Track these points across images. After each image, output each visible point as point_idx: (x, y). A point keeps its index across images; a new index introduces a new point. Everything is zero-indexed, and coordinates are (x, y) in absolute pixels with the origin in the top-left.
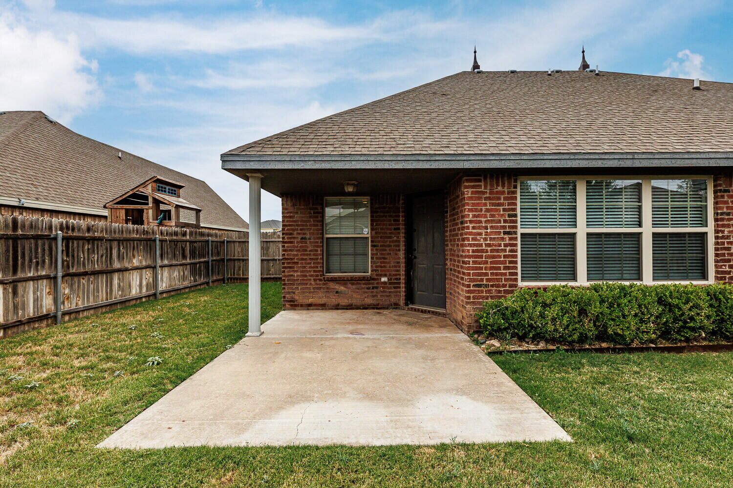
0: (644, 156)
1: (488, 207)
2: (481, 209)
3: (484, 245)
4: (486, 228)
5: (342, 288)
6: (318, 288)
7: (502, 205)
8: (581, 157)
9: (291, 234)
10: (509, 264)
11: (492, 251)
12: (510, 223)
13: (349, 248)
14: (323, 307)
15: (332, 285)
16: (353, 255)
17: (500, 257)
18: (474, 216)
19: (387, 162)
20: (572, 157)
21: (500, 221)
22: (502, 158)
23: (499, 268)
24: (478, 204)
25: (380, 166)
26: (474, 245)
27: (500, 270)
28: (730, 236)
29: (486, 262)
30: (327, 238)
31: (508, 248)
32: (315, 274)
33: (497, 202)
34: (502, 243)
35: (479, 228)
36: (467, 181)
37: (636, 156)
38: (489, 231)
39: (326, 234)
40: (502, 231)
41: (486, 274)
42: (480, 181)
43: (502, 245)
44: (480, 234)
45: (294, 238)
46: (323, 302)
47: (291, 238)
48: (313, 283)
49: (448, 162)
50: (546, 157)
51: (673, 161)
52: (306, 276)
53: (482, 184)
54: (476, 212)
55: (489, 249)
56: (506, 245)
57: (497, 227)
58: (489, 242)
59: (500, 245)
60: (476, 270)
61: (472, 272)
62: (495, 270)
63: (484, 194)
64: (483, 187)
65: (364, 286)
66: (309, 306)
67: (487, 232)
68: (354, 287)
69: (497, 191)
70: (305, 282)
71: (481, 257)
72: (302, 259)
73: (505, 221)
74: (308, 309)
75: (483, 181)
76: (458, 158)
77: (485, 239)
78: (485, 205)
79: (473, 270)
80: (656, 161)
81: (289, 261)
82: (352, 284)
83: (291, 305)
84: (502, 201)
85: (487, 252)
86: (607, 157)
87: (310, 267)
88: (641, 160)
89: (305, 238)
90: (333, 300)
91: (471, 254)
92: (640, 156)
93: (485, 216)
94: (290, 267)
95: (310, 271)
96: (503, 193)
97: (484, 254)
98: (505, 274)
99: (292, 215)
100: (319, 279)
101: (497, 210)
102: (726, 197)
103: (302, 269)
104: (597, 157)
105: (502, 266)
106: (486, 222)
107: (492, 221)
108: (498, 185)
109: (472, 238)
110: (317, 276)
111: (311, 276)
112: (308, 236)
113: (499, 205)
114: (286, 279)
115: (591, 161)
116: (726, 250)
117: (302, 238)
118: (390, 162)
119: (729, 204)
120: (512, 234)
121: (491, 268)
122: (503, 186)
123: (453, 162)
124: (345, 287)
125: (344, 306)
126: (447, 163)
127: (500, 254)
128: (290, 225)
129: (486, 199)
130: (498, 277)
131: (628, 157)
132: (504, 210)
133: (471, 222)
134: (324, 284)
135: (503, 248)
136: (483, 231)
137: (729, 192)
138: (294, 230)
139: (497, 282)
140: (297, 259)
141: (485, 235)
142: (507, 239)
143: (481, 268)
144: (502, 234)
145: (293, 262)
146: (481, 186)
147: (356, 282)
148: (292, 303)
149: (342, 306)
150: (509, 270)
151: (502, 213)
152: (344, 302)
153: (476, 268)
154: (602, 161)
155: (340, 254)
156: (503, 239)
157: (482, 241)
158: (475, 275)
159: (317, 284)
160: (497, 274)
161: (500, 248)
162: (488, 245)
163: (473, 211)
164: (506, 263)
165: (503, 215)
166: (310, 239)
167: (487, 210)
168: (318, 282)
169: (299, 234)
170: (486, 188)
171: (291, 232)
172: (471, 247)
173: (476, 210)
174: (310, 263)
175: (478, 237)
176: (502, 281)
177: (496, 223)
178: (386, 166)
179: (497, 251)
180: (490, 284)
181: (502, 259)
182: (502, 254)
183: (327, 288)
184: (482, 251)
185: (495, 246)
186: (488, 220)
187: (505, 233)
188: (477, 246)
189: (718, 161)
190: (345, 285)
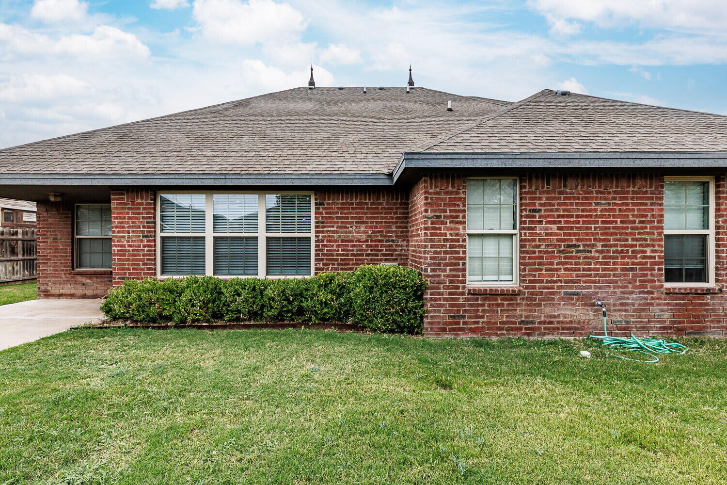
0: (234, 177)
1: (130, 215)
2: (125, 218)
3: (127, 246)
4: (129, 232)
5: (88, 281)
6: (67, 281)
7: (142, 213)
8: (184, 177)
9: (44, 235)
10: (147, 261)
11: (133, 250)
12: (148, 228)
13: (98, 247)
14: (72, 296)
15: (79, 278)
16: (101, 253)
17: (139, 255)
18: (119, 223)
19: (30, 179)
20: (177, 177)
21: (139, 227)
22: (121, 177)
23: (139, 265)
24: (122, 213)
25: (24, 182)
26: (119, 246)
27: (140, 266)
28: (324, 240)
29: (129, 260)
30: (77, 239)
31: (146, 249)
32: (65, 269)
33: (137, 211)
34: (142, 244)
35: (123, 232)
36: (114, 194)
37: (227, 177)
38: (130, 234)
39: (77, 235)
40: (141, 234)
41: (129, 269)
42: (123, 194)
43: (142, 246)
44: (124, 237)
45: (47, 238)
46: (72, 293)
47: (45, 238)
48: (63, 276)
49: (80, 180)
50: (156, 177)
51: (258, 181)
52: (57, 270)
53: (125, 197)
54: (121, 219)
55: (131, 249)
56: (144, 246)
57: (137, 232)
58: (131, 244)
59: (139, 246)
60: (121, 266)
61: (117, 267)
62: (135, 266)
63: (127, 205)
64: (126, 199)
65: (106, 279)
66: (60, 296)
67: (129, 235)
68: (98, 280)
69: (137, 203)
70: (57, 275)
71: (125, 255)
72: (55, 256)
73: (144, 227)
74: (59, 299)
75: (126, 195)
76: (86, 177)
77: (128, 241)
78: (128, 213)
79: (118, 266)
80: (244, 180)
81: (43, 258)
82: (97, 278)
83: (45, 295)
84: (141, 211)
85: (129, 251)
86: (205, 177)
87: (61, 263)
88: (232, 180)
89: (57, 239)
90: (80, 291)
91: (116, 253)
92: (231, 177)
93: (128, 223)
94: (44, 263)
95: (61, 267)
96: (142, 204)
97: (127, 253)
98: (143, 269)
99: (45, 219)
100: (68, 273)
101: (137, 218)
102: (321, 209)
103: (53, 265)
104: (197, 177)
105: (141, 263)
106: (128, 227)
107: (133, 227)
108: (137, 198)
109: (117, 240)
110: (67, 270)
111: (62, 270)
112: (59, 237)
113: (139, 214)
114: (41, 273)
115: (192, 180)
116: (320, 251)
117: (54, 239)
118: (32, 180)
119: (323, 214)
120: (149, 237)
121: (133, 264)
122: (142, 199)
123: (83, 180)
124: (91, 280)
125: (90, 296)
126: (78, 180)
127: (140, 253)
128: (43, 228)
129: (129, 209)
130: (138, 272)
131: (222, 177)
132: (143, 218)
133: (116, 227)
134: (72, 277)
135: (142, 248)
136: (126, 235)
137: (324, 205)
138: (47, 232)
139: (137, 275)
140: (50, 256)
141: (128, 238)
142: (146, 241)
143: (124, 265)
144: (141, 237)
145: (46, 259)
146: (124, 198)
147: (99, 276)
148: (45, 293)
149: (87, 296)
150: (147, 265)
151: (141, 220)
152: (89, 292)
153: (121, 264)
154: (201, 180)
155: (90, 253)
156: (142, 241)
157: (125, 243)
158: (119, 270)
159: (66, 277)
160: (137, 269)
161: (140, 248)
162: (130, 246)
163: (118, 219)
164: (144, 261)
165: (142, 222)
166: (60, 239)
167: (129, 218)
168: (67, 275)
169: (51, 235)
170: (128, 200)
171: (44, 233)
172: (116, 247)
173: (120, 218)
174: (61, 260)
175: (122, 240)
176: (141, 275)
177: (136, 228)
178: (30, 183)
179: (137, 250)
180: (132, 277)
181: (141, 257)
182: (141, 253)
183: (76, 281)
184: (125, 251)
185: (136, 246)
186: (130, 226)
187: (143, 236)
188: (121, 247)
189: (293, 181)
190: (90, 278)
